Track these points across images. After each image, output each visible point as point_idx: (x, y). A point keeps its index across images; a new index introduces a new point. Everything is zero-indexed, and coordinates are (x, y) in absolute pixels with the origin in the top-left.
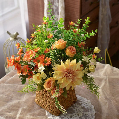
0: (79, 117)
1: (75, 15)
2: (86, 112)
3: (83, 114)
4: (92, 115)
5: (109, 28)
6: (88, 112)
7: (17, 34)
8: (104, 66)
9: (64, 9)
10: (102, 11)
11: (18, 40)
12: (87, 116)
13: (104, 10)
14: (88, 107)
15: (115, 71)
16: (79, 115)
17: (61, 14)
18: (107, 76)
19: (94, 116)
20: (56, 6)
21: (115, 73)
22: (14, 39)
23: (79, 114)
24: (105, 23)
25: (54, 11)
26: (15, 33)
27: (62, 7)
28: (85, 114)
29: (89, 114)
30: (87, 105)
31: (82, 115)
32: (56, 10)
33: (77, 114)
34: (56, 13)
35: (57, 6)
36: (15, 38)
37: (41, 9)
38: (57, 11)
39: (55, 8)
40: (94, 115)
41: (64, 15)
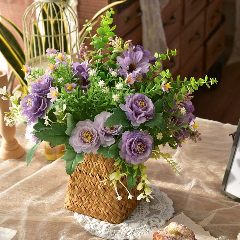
0: (144, 215)
4: (167, 207)
12: (160, 211)
16: (144, 212)
40: (172, 207)
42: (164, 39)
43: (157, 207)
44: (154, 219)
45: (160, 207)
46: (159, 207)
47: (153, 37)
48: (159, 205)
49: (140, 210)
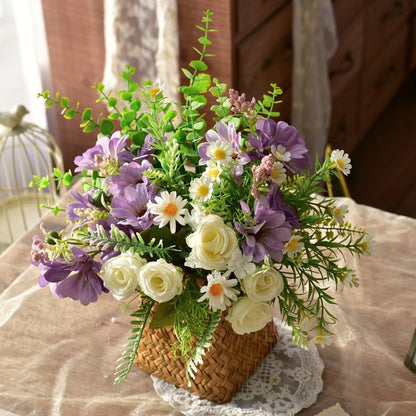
0: (270, 387)
2: (292, 368)
3: (282, 375)
4: (312, 376)
5: (325, 77)
6: (297, 369)
7: (23, 111)
9: (175, 17)
10: (303, 20)
11: (26, 133)
12: (298, 383)
13: (307, 15)
14: (295, 352)
15: (374, 221)
16: (271, 380)
17: (165, 35)
19: (321, 382)
20: (146, 9)
21: (374, 226)
22: (10, 129)
23: (268, 378)
24: (312, 60)
25: (141, 24)
26: (13, 110)
27: (169, 10)
28: (290, 377)
29: (304, 375)
30: (292, 343)
31: (278, 382)
32: (147, 22)
33: (263, 378)
34: (148, 33)
35: (151, 7)
36: (14, 125)
37: (93, 20)
38: (151, 27)
39: (142, 15)
40: (320, 377)
41: (175, 40)
42: (333, 28)
43: (296, 374)
44: (283, 402)
45: (300, 375)
47: (313, 25)
48: (299, 371)
49: (266, 375)
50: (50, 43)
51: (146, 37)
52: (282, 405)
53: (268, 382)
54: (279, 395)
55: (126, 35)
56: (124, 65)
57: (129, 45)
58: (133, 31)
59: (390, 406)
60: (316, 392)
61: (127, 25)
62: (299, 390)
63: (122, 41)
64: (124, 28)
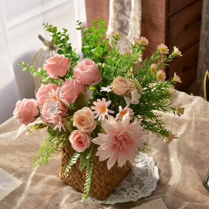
0: (130, 184)
1: (158, 12)
2: (143, 177)
3: (137, 179)
4: (152, 182)
8: (191, 100)
12: (144, 184)
14: (147, 169)
16: (131, 181)
17: (134, 10)
18: (194, 117)
19: (156, 186)
23: (130, 180)
28: (141, 181)
29: (148, 181)
30: (147, 164)
31: (134, 182)
32: (128, 4)
33: (128, 180)
34: (128, 9)
38: (129, 6)
40: (156, 183)
43: (144, 179)
45: (147, 180)
46: (145, 180)
48: (146, 178)
49: (130, 179)
50: (87, 11)
51: (127, 11)
52: (133, 194)
53: (130, 182)
54: (133, 189)
55: (119, 9)
56: (117, 23)
57: (119, 14)
58: (121, 8)
59: (187, 203)
60: (152, 190)
61: (119, 4)
62: (143, 188)
63: (117, 12)
64: (118, 5)
